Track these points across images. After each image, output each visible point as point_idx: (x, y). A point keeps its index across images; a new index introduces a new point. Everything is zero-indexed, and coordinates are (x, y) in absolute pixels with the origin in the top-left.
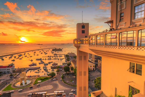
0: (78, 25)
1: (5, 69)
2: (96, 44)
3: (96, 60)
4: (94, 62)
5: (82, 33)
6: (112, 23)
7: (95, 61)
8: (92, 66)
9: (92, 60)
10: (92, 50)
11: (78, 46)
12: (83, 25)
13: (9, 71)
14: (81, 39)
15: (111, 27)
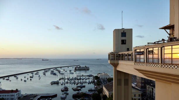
0: (116, 31)
1: (8, 94)
2: (145, 62)
3: (143, 85)
4: (140, 89)
5: (122, 44)
6: (172, 29)
7: (142, 87)
8: (137, 95)
9: (136, 86)
10: (139, 70)
11: (115, 63)
12: (124, 31)
13: (13, 97)
14: (121, 53)
15: (170, 34)
